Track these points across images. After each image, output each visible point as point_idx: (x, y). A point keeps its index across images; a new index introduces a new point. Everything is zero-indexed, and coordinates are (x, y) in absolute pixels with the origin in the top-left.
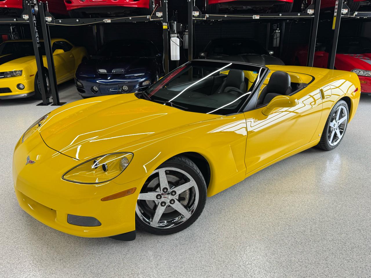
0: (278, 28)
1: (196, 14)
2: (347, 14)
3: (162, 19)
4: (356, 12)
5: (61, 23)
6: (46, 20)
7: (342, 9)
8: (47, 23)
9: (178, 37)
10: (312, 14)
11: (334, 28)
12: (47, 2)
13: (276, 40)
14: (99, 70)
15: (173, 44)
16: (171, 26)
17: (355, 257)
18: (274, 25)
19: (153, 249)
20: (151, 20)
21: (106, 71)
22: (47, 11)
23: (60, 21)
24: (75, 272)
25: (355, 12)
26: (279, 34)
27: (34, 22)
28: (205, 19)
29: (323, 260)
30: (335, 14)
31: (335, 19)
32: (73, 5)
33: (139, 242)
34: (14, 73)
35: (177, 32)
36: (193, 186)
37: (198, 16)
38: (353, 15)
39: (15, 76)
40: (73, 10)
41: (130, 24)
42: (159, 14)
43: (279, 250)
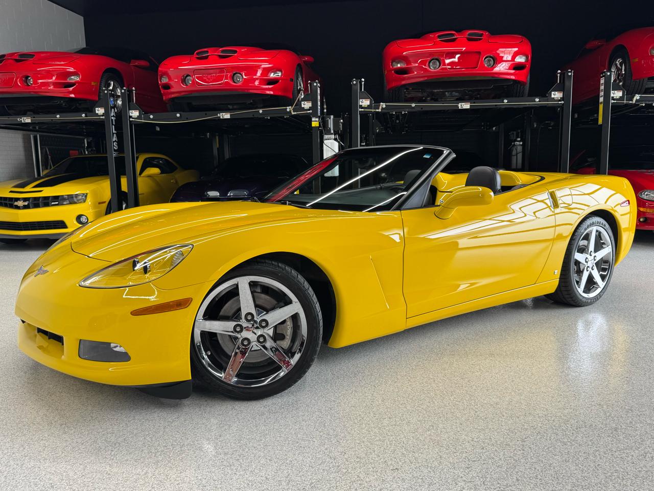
0: (518, 138)
1: (365, 103)
2: (621, 98)
3: (311, 111)
4: (637, 95)
5: (152, 120)
6: (131, 114)
7: (612, 92)
8: (131, 119)
9: (335, 139)
10: (559, 98)
11: (600, 122)
12: (134, 88)
13: (515, 157)
14: (208, 193)
15: (326, 150)
16: (324, 123)
17: (579, 439)
18: (511, 132)
19: (221, 417)
20: (293, 113)
21: (218, 194)
22: (133, 101)
23: (151, 117)
24: (79, 440)
25: (634, 96)
26: (521, 147)
27: (112, 118)
28: (380, 110)
29: (518, 441)
30: (601, 99)
31: (601, 107)
32: (172, 90)
33: (200, 408)
34: (75, 198)
35: (334, 131)
36: (297, 313)
37: (369, 107)
38: (632, 101)
39: (75, 203)
40: (174, 98)
41: (261, 120)
42: (307, 105)
43: (441, 426)
